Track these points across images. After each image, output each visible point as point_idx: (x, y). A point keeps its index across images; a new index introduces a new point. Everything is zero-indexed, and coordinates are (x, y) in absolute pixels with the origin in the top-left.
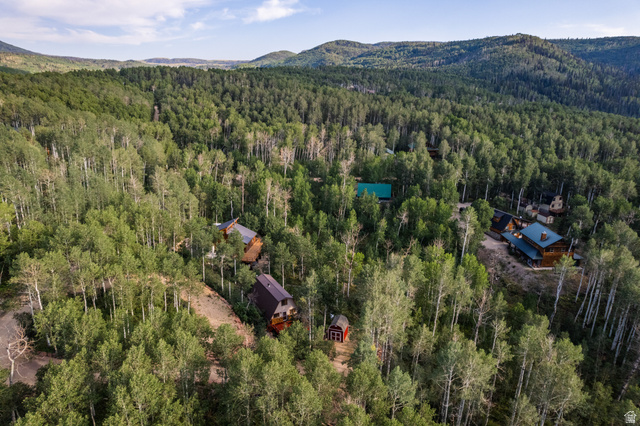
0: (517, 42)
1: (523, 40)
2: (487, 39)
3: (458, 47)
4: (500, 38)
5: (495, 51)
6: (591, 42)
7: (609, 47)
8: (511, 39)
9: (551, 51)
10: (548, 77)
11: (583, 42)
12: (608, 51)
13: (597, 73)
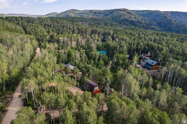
0: (123, 10)
1: (125, 10)
2: (115, 9)
3: (107, 11)
4: (118, 9)
5: (118, 13)
6: (141, 11)
7: (145, 13)
8: (122, 10)
9: (132, 13)
10: (132, 20)
11: (139, 11)
12: (145, 14)
13: (144, 19)
